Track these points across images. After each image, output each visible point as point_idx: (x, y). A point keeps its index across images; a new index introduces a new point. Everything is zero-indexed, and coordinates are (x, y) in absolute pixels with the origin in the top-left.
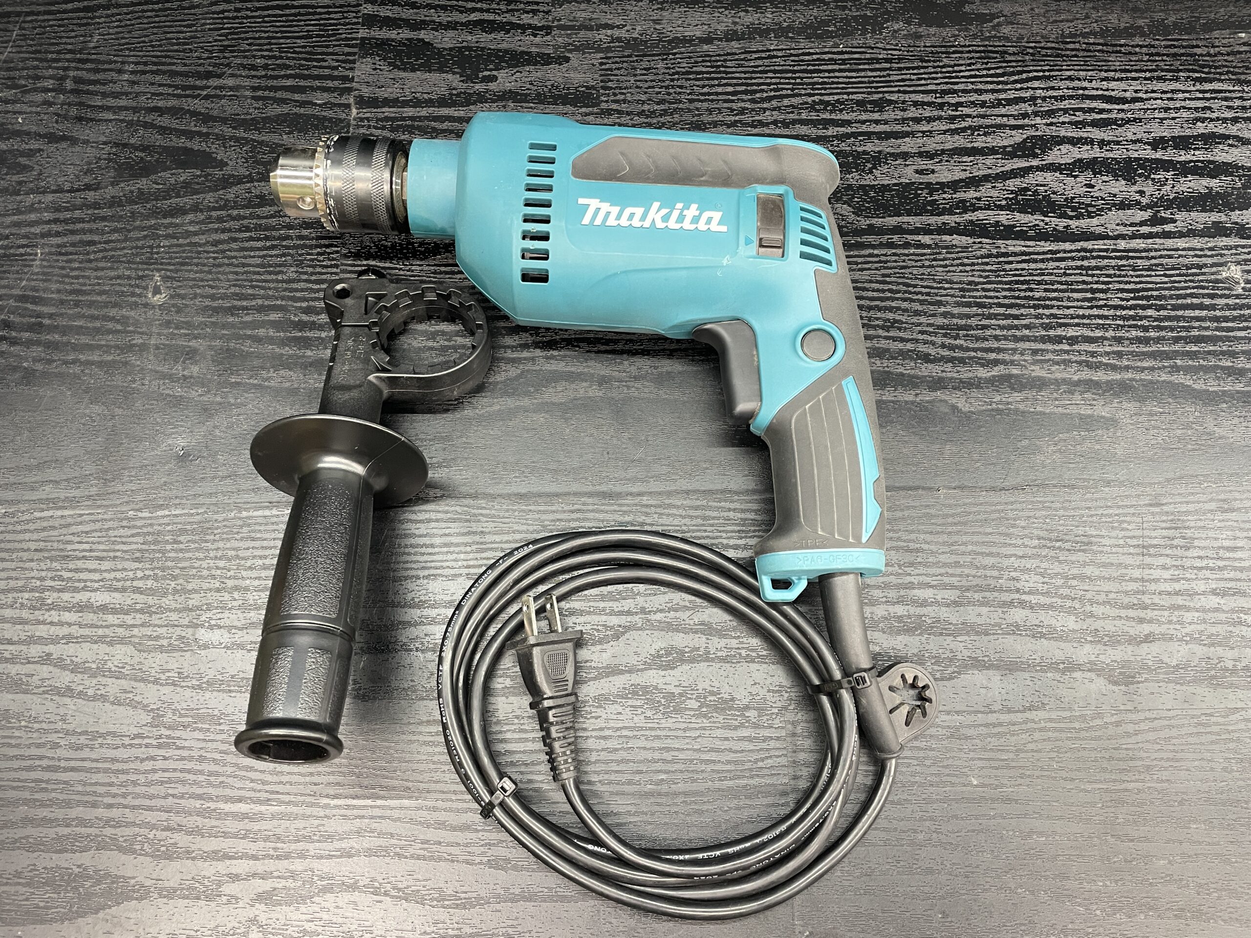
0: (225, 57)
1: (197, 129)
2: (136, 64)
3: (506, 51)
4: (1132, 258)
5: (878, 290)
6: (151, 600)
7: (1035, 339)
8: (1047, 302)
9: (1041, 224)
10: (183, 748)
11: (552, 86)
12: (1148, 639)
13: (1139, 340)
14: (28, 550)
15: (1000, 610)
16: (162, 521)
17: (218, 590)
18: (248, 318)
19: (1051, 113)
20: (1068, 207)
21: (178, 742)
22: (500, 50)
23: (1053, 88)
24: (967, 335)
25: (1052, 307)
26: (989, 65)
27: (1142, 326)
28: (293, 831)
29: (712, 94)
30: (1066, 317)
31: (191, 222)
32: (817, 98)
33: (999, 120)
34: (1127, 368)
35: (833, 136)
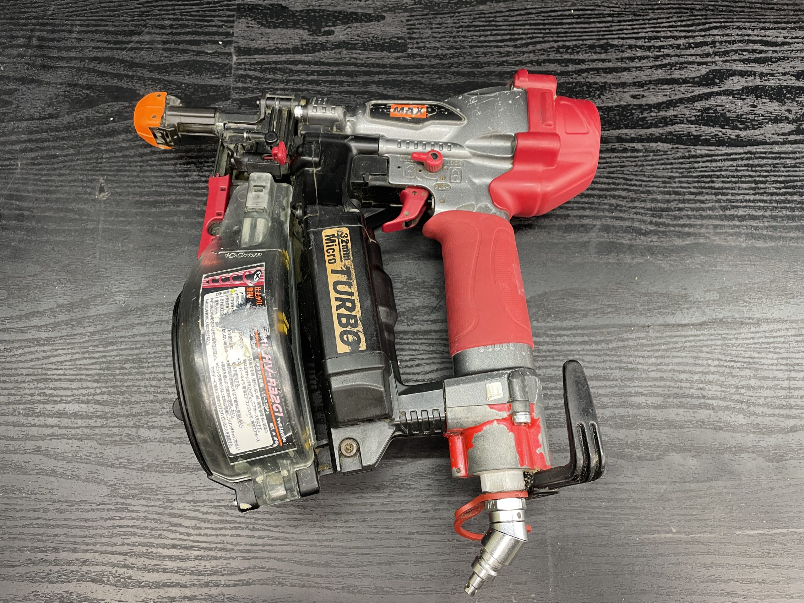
0: (142, 20)
1: (125, 72)
2: (81, 26)
3: (340, 12)
4: (783, 158)
5: (605, 183)
6: (107, 409)
7: (716, 218)
8: (724, 191)
9: (720, 134)
10: (133, 511)
11: (373, 37)
12: (794, 429)
13: (788, 218)
14: (22, 374)
15: (691, 411)
16: (112, 354)
17: (152, 402)
18: (166, 209)
19: (726, 53)
20: (739, 122)
21: (130, 508)
22: (335, 12)
23: (727, 35)
24: (668, 215)
25: (728, 194)
26: (682, 18)
27: (790, 207)
28: (210, 568)
29: (485, 42)
30: (737, 201)
31: (123, 140)
32: (560, 44)
33: (690, 59)
34: (780, 238)
35: (573, 72)
